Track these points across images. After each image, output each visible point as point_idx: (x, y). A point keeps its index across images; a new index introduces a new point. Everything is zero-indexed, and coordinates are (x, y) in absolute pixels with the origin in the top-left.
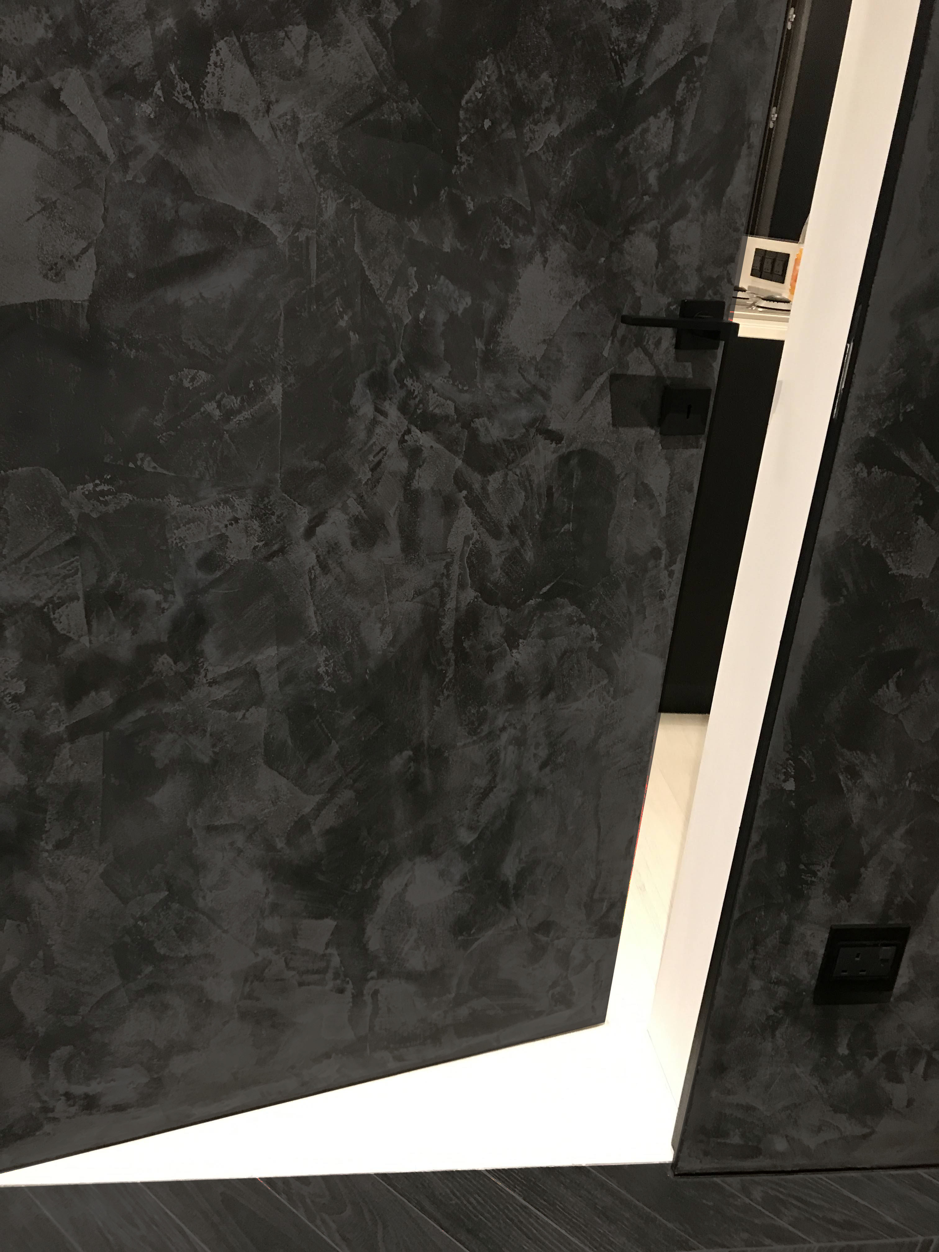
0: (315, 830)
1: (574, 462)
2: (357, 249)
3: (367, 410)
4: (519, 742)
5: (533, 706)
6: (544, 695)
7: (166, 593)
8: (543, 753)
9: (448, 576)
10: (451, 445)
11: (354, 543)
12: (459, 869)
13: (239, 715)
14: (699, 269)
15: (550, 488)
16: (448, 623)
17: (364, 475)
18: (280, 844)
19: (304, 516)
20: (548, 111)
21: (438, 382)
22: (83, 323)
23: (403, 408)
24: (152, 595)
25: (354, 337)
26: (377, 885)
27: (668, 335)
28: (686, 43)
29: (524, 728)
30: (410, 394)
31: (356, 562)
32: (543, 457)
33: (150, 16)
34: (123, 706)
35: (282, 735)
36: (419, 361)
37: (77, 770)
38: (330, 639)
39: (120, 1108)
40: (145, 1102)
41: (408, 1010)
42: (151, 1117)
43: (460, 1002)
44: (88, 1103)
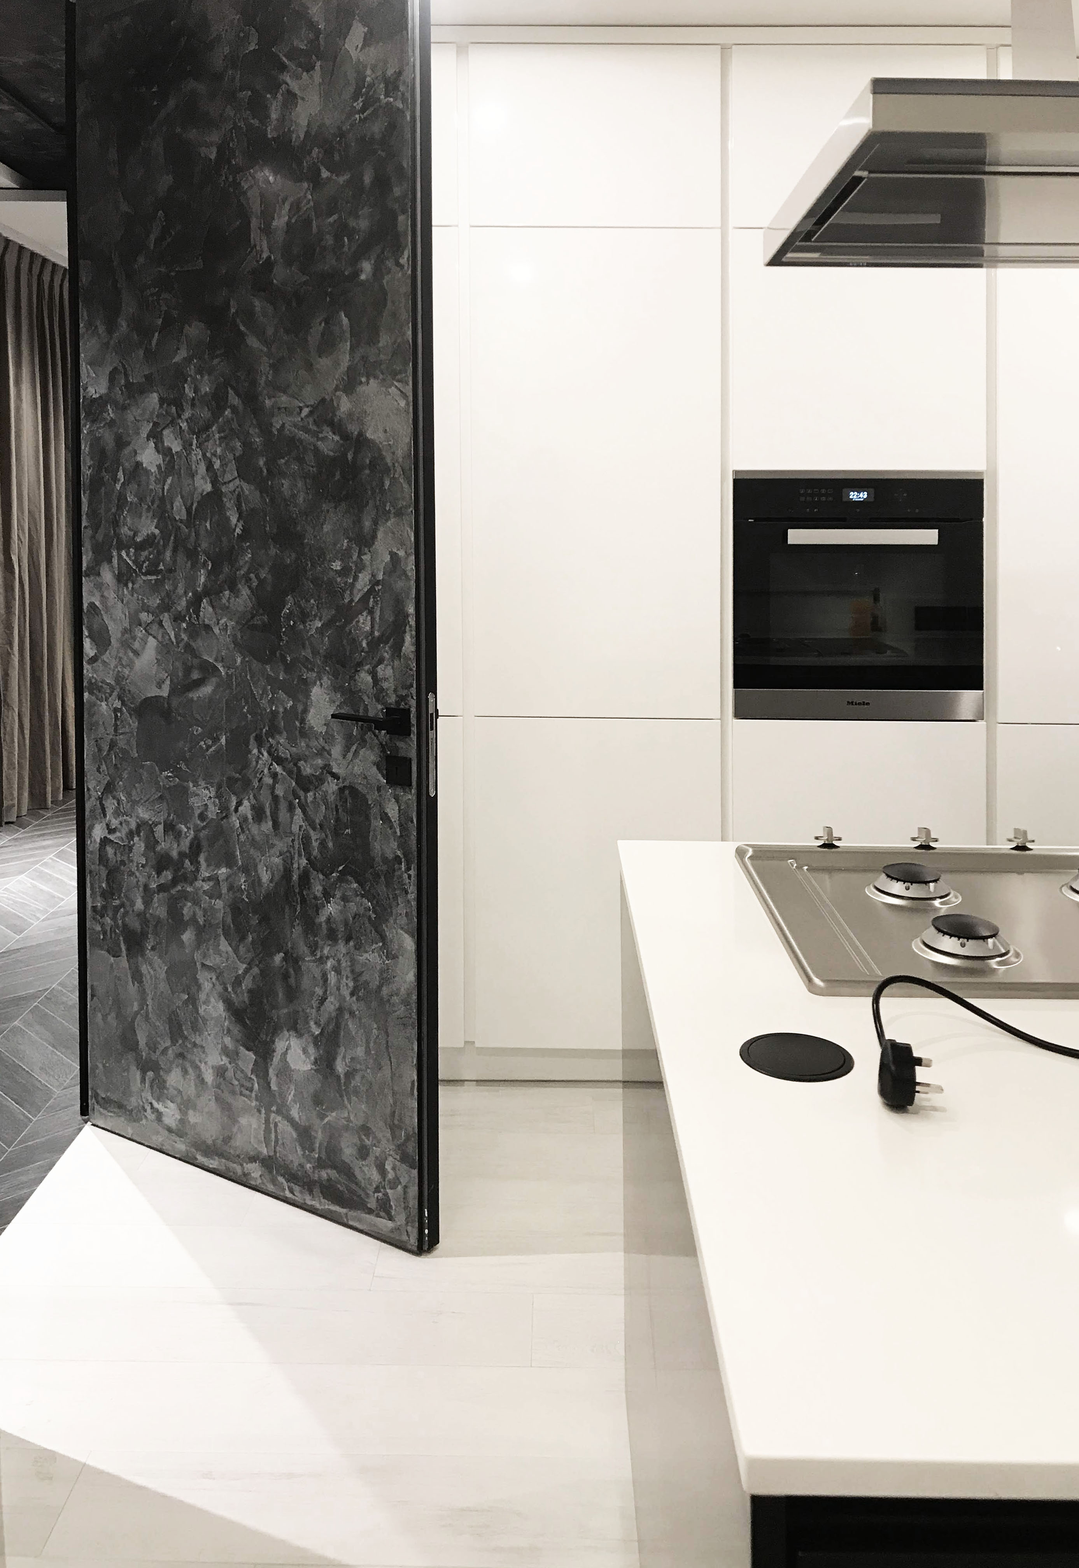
0: (244, 987)
1: (347, 792)
7: (188, 829)
10: (290, 773)
13: (213, 902)
15: (336, 806)
17: (256, 784)
18: (230, 989)
19: (234, 800)
20: (315, 616)
21: (282, 741)
26: (273, 1041)
28: (370, 581)
30: (271, 745)
31: (254, 829)
32: (331, 787)
33: (186, 593)
34: (174, 882)
35: (229, 920)
36: (274, 731)
37: (159, 909)
38: (245, 869)
39: (169, 1130)
40: (178, 1133)
41: (295, 1155)
42: (181, 1146)
43: (321, 1164)
44: (158, 1117)
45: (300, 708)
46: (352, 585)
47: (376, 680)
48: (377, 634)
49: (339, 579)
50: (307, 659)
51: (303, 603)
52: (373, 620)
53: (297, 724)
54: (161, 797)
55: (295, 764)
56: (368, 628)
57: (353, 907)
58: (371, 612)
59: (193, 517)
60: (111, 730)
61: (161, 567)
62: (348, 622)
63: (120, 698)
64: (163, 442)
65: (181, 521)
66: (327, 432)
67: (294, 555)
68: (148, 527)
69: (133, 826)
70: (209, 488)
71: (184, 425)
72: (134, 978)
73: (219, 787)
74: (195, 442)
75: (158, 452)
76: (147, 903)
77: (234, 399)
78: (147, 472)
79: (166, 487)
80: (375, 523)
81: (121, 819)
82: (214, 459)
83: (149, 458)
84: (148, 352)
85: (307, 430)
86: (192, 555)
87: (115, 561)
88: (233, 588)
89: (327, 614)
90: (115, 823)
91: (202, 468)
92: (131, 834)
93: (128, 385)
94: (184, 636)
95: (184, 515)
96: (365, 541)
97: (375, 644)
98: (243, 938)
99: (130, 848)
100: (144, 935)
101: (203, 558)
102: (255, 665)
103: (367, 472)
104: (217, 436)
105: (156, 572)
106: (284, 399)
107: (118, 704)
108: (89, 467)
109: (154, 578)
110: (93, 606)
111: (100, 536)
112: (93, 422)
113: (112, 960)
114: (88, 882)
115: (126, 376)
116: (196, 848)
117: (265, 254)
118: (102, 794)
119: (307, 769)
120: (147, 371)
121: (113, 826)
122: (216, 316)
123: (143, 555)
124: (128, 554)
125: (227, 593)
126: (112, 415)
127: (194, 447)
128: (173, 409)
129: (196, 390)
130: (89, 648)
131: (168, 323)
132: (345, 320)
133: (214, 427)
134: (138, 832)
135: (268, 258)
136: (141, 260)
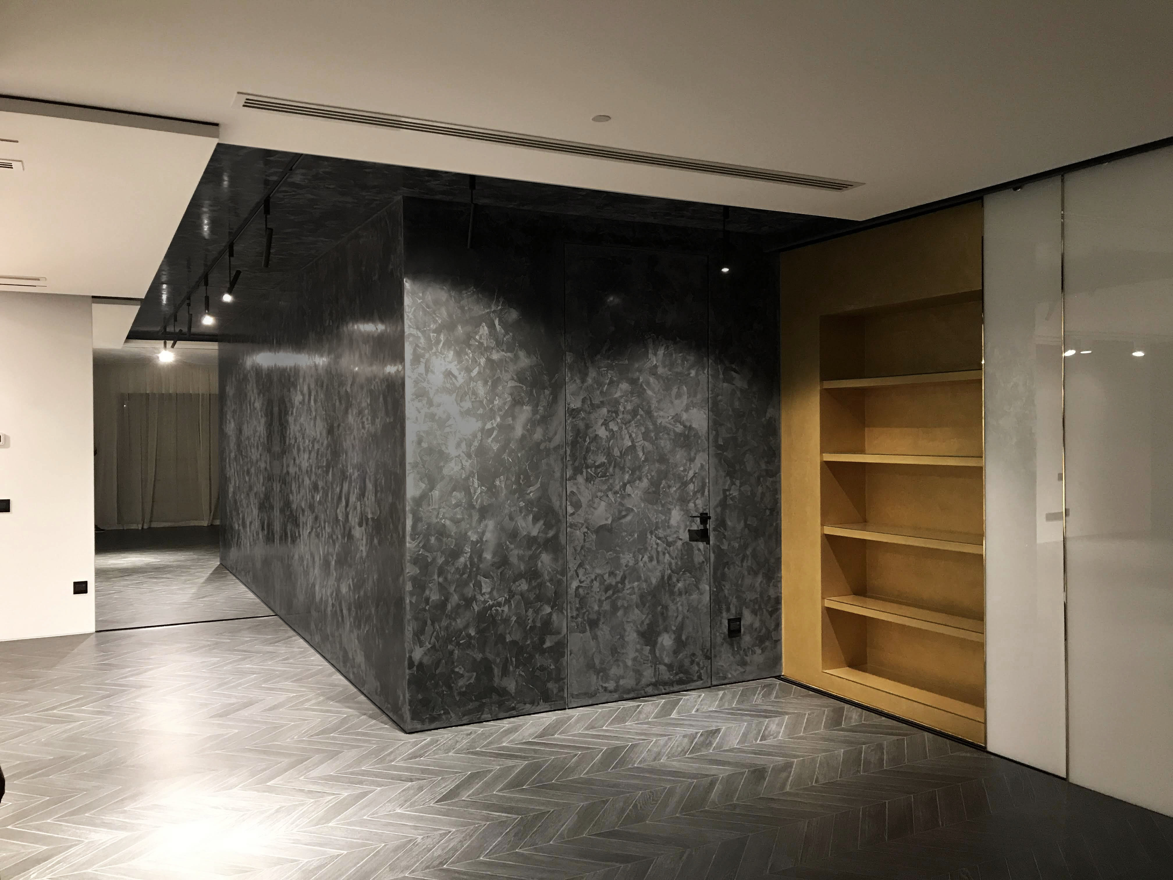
0: (645, 624)
2: (647, 511)
3: (650, 537)
4: (682, 605)
5: (684, 597)
6: (686, 594)
7: (620, 572)
8: (687, 608)
9: (665, 568)
10: (663, 542)
11: (649, 562)
12: (673, 636)
13: (631, 597)
14: (702, 507)
15: (681, 550)
16: (666, 578)
17: (650, 549)
18: (639, 627)
19: (641, 556)
20: (674, 486)
21: (661, 531)
22: (610, 527)
23: (655, 536)
24: (618, 572)
25: (647, 525)
26: (657, 639)
27: (698, 519)
28: (693, 473)
29: (683, 602)
30: (656, 534)
31: (649, 565)
32: (679, 543)
33: (619, 483)
34: (614, 594)
35: (639, 601)
36: (657, 528)
37: (606, 606)
38: (646, 581)
39: (611, 692)
40: (615, 691)
41: (666, 676)
42: (616, 696)
43: (677, 674)
44: (606, 689)
45: (667, 518)
46: (687, 475)
47: (695, 505)
48: (696, 490)
49: (682, 473)
50: (670, 502)
51: (669, 482)
52: (694, 485)
53: (667, 524)
54: (607, 563)
55: (666, 538)
56: (693, 488)
57: (688, 582)
58: (694, 483)
59: (623, 455)
60: (582, 541)
61: (608, 474)
62: (686, 487)
63: (586, 528)
64: (609, 427)
65: (617, 456)
66: (678, 425)
67: (665, 466)
68: (602, 459)
69: (593, 577)
70: (630, 444)
71: (619, 421)
72: (593, 639)
73: (634, 553)
74: (624, 427)
75: (607, 430)
76: (600, 606)
77: (641, 412)
78: (601, 438)
79: (610, 444)
80: (695, 454)
81: (587, 576)
82: (632, 433)
83: (602, 432)
84: (602, 392)
85: (670, 424)
86: (622, 469)
87: (585, 473)
88: (640, 479)
89: (678, 485)
90: (583, 578)
91: (627, 437)
92: (592, 581)
93: (592, 404)
94: (619, 500)
95: (619, 454)
96: (692, 460)
97: (695, 493)
98: (644, 606)
99: (592, 587)
100: (598, 619)
101: (627, 469)
102: (650, 506)
103: (693, 438)
104: (634, 425)
105: (606, 476)
106: (661, 413)
107: (586, 530)
108: (571, 436)
109: (604, 478)
110: (572, 492)
111: (577, 464)
112: (573, 418)
113: (582, 635)
114: (569, 607)
115: (591, 401)
116: (624, 578)
117: (655, 363)
118: (577, 568)
119: (670, 539)
120: (601, 399)
121: (582, 580)
122: (633, 382)
123: (599, 470)
124: (591, 470)
125: (638, 482)
126: (583, 416)
127: (624, 429)
128: (614, 415)
129: (625, 408)
130: (570, 510)
131: (611, 382)
132: (685, 389)
133: (633, 422)
134: (596, 579)
135: (656, 364)
136: (599, 357)
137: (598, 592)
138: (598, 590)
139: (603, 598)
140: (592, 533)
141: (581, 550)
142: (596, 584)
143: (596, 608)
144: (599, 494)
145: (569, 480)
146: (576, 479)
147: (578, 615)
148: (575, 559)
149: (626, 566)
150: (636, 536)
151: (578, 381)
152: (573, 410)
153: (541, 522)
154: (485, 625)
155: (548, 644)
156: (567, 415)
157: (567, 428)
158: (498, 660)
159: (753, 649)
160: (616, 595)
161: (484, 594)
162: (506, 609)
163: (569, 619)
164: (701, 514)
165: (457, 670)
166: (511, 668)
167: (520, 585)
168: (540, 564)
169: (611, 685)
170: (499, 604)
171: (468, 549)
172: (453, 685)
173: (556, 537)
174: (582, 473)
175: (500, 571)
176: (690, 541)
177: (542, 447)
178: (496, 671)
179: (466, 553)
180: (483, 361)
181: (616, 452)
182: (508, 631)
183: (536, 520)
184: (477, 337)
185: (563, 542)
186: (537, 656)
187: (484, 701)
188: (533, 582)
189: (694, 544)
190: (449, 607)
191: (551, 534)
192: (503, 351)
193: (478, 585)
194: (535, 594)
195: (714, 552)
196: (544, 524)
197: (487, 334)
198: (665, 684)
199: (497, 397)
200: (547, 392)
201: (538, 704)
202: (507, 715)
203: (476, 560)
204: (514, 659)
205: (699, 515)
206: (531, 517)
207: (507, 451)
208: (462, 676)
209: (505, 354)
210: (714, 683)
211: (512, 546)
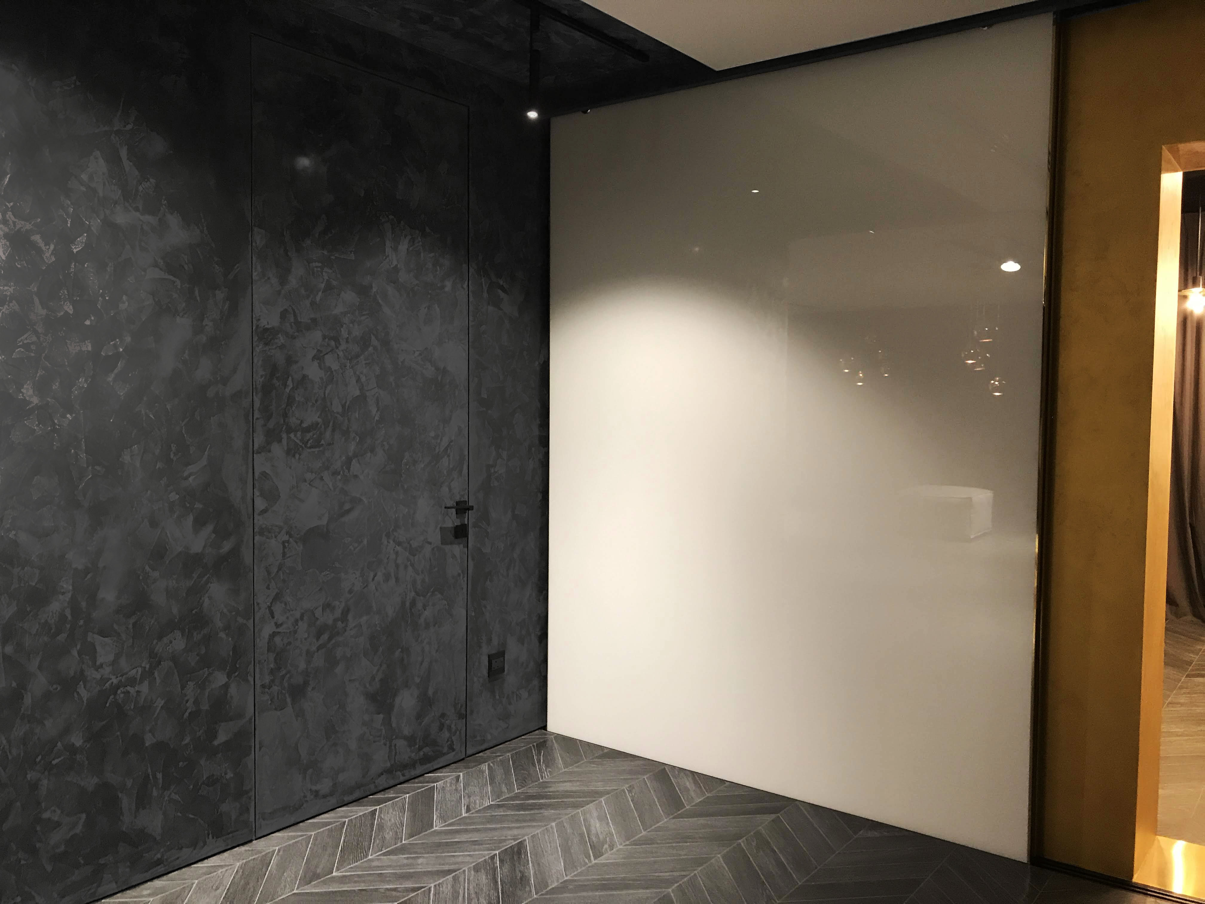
0: (377, 679)
1: (435, 549)
2: (382, 501)
3: (386, 542)
4: (429, 643)
5: (432, 630)
6: (434, 626)
7: (341, 602)
8: (436, 647)
9: (407, 589)
10: (405, 549)
11: (384, 581)
12: (416, 693)
13: (357, 639)
14: (459, 493)
15: (430, 559)
16: (408, 604)
17: (385, 561)
18: (368, 686)
19: (372, 575)
20: (421, 461)
21: (401, 532)
22: (325, 530)
23: (394, 541)
24: (337, 603)
25: (382, 524)
26: (394, 700)
27: (454, 510)
28: (448, 440)
29: (430, 638)
30: (395, 537)
31: (384, 587)
33: (340, 457)
34: (330, 639)
35: (368, 645)
36: (397, 527)
37: (319, 661)
38: (379, 612)
39: (324, 797)
40: (331, 794)
41: (405, 753)
42: (333, 801)
43: (420, 749)
44: (316, 794)
45: (411, 511)
46: (439, 445)
47: (450, 490)
48: (451, 466)
49: (433, 441)
50: (416, 485)
51: (414, 455)
52: (449, 460)
53: (410, 521)
54: (321, 589)
55: (409, 543)
56: (447, 464)
57: (437, 607)
58: (449, 456)
59: (346, 411)
60: (279, 557)
61: (323, 442)
62: (437, 462)
63: (287, 533)
64: (324, 363)
65: (338, 413)
66: (428, 365)
67: (409, 430)
68: (312, 417)
69: (298, 615)
70: (358, 393)
71: (341, 354)
72: (297, 717)
74: (348, 365)
75: (321, 369)
76: (309, 662)
78: (312, 381)
79: (327, 392)
80: (451, 412)
81: (288, 614)
82: (361, 376)
83: (314, 372)
84: (313, 303)
85: (417, 363)
86: (346, 433)
87: (284, 441)
88: (372, 450)
89: (427, 460)
90: (281, 619)
91: (353, 381)
92: (296, 621)
93: (296, 322)
94: (340, 484)
95: (340, 409)
96: (446, 421)
97: (450, 472)
98: (376, 651)
99: (295, 632)
100: (306, 683)
101: (352, 435)
102: (386, 493)
103: (447, 386)
104: (364, 362)
105: (320, 446)
106: (404, 346)
107: (286, 538)
108: (262, 376)
109: (317, 449)
110: (264, 474)
111: (271, 424)
112: (266, 344)
113: (279, 713)
114: (257, 670)
115: (295, 316)
116: (346, 612)
117: (395, 263)
118: (271, 603)
119: (415, 544)
120: (312, 316)
121: (280, 622)
122: (363, 291)
123: (308, 436)
124: (295, 436)
125: (369, 454)
126: (282, 341)
127: (348, 367)
128: (333, 343)
129: (349, 333)
130: (260, 504)
131: (329, 288)
132: (438, 310)
133: (362, 357)
134: (302, 618)
135: (397, 265)
136: (308, 242)
137: (306, 639)
138: (306, 635)
139: (314, 648)
140: (296, 542)
141: (278, 572)
142: (303, 626)
143: (302, 666)
144: (309, 476)
145: (259, 453)
146: (270, 451)
147: (273, 681)
148: (268, 588)
149: (350, 592)
150: (365, 542)
151: (274, 281)
152: (266, 330)
153: (210, 528)
154: (104, 723)
155: (222, 738)
156: (256, 338)
157: (255, 361)
158: (129, 783)
159: (518, 693)
160: (333, 641)
161: (101, 666)
162: (144, 688)
163: (258, 689)
164: (457, 503)
165: (46, 815)
166: (155, 793)
167: (171, 642)
168: (206, 602)
169: (325, 786)
170: (132, 682)
171: (66, 585)
172: (38, 845)
173: (235, 552)
174: (280, 441)
175: (132, 621)
176: (442, 544)
177: (211, 393)
178: (126, 803)
179: (63, 593)
180: (95, 224)
181: (337, 407)
182: (148, 728)
183: (199, 523)
184: (84, 177)
185: (247, 559)
186: (202, 762)
187: (102, 861)
188: (195, 634)
189: (447, 548)
190: (28, 700)
191: (227, 546)
192: (137, 209)
193: (90, 651)
194: (198, 655)
195: (473, 560)
196: (214, 531)
197: (104, 174)
198: (404, 767)
199: (124, 298)
200: (220, 295)
201: (205, 843)
202: (148, 875)
203: (84, 604)
204: (159, 776)
205: (455, 504)
206: (191, 518)
207: (145, 399)
208: (58, 824)
209: (142, 218)
210: (469, 752)
211: (156, 574)
